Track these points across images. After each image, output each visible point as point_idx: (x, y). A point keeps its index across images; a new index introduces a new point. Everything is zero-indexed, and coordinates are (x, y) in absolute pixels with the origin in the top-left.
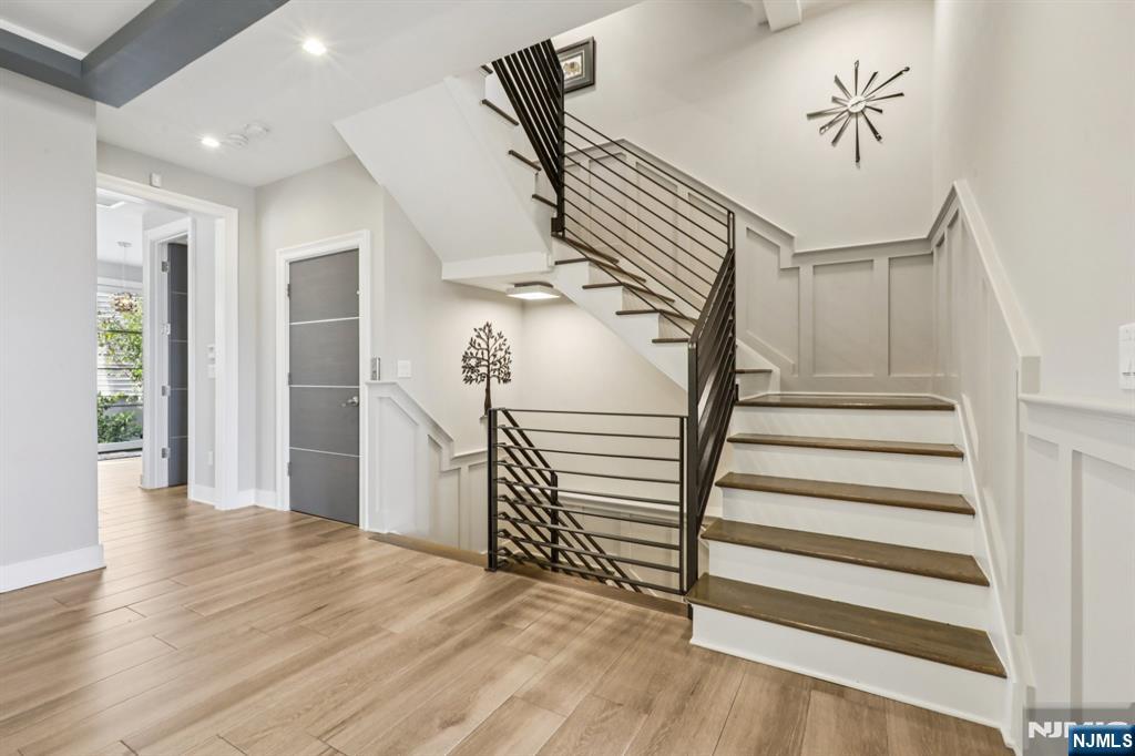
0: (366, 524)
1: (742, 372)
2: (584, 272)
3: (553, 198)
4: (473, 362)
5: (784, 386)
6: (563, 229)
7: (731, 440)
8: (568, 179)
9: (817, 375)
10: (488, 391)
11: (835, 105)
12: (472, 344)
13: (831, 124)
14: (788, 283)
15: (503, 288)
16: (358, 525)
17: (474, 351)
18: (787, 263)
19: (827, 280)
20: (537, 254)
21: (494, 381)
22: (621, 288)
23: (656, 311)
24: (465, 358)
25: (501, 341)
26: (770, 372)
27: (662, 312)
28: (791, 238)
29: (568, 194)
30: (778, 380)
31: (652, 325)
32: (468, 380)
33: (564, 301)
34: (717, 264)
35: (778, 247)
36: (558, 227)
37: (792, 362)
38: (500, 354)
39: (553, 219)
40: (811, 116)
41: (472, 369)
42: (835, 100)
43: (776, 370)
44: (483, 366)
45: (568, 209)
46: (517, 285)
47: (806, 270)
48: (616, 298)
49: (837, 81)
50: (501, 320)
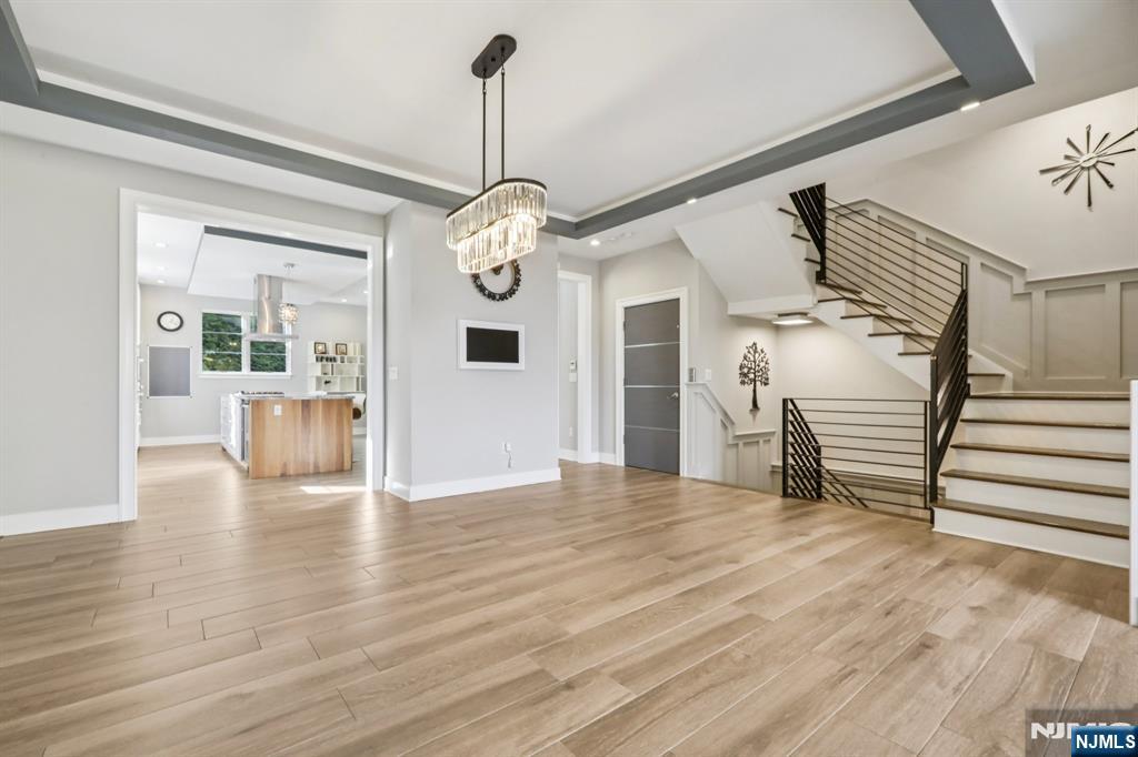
0: (684, 472)
1: (972, 375)
2: (841, 307)
3: (817, 257)
4: (746, 370)
5: (1016, 386)
6: (825, 278)
7: (963, 421)
8: (828, 244)
9: (1049, 378)
10: (755, 391)
11: (1068, 162)
12: (745, 358)
13: (1063, 177)
14: (1022, 305)
15: (769, 317)
16: (678, 474)
17: (746, 362)
18: (1021, 290)
19: (1058, 303)
20: (806, 296)
21: (758, 383)
22: (872, 318)
23: (900, 333)
24: (741, 367)
25: (762, 355)
26: (1003, 375)
27: (906, 334)
28: (1024, 270)
29: (829, 254)
30: (1011, 384)
31: (898, 343)
32: (743, 383)
33: (817, 323)
34: (954, 300)
35: (1011, 277)
36: (821, 277)
37: (1024, 368)
38: (762, 364)
39: (817, 272)
40: (1043, 172)
41: (745, 375)
42: (1067, 157)
43: (1009, 374)
44: (753, 374)
45: (829, 264)
46: (780, 315)
47: (1038, 296)
48: (869, 325)
49: (1069, 142)
50: (761, 338)
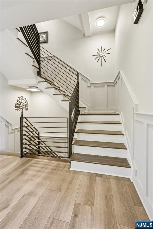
1: (80, 108)
2: (46, 85)
3: (38, 66)
4: (18, 105)
5: (88, 110)
6: (40, 74)
7: (78, 122)
8: (41, 62)
9: (94, 108)
10: (22, 112)
11: (97, 54)
12: (17, 101)
13: (97, 58)
14: (89, 89)
15: (26, 87)
17: (18, 103)
18: (89, 85)
19: (96, 89)
20: (34, 80)
21: (24, 110)
22: (54, 88)
23: (62, 94)
24: (15, 105)
25: (26, 100)
26: (86, 107)
27: (64, 94)
28: (90, 80)
29: (41, 66)
30: (87, 110)
31: (61, 97)
32: (17, 110)
33: (41, 91)
34: (75, 84)
35: (87, 82)
36: (39, 73)
37: (90, 105)
38: (25, 104)
39: (38, 72)
40: (93, 56)
41: (17, 107)
42: (98, 53)
43: (87, 107)
44: (20, 106)
45: (41, 69)
46: (29, 87)
47: (92, 87)
48: (53, 91)
49: (98, 49)
50: (25, 96)
